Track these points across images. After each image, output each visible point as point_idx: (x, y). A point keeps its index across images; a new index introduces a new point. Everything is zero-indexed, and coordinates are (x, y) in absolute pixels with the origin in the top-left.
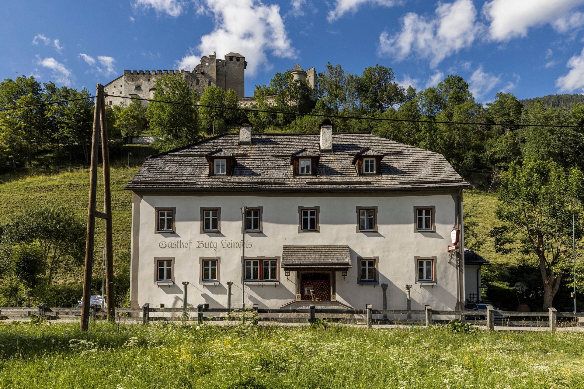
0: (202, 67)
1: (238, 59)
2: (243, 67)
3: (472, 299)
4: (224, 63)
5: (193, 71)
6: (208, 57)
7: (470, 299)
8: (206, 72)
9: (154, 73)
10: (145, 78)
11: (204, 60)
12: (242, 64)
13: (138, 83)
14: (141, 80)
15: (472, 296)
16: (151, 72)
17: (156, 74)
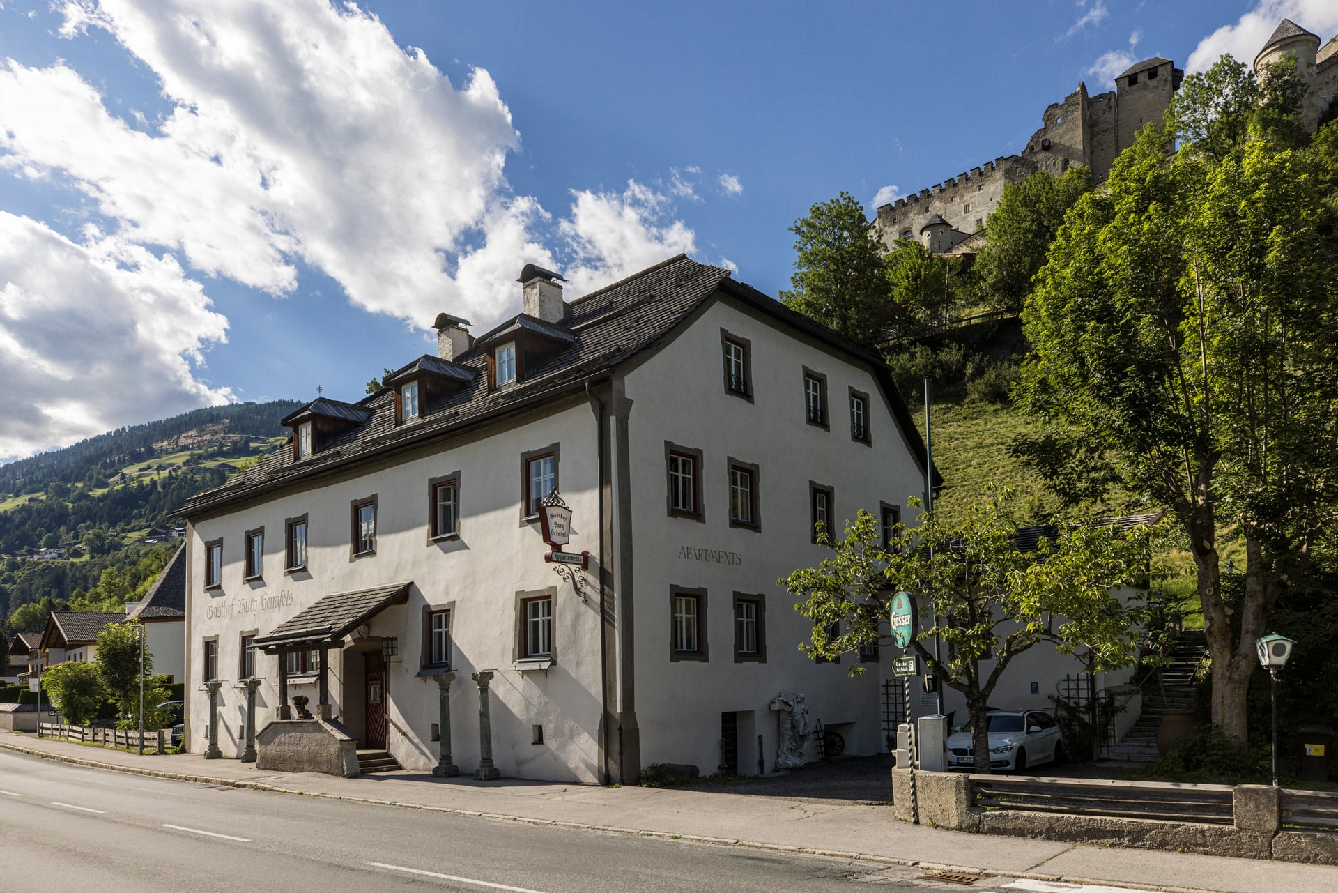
0: (1045, 133)
1: (1152, 73)
2: (1169, 87)
3: (1072, 693)
4: (1113, 100)
5: (1023, 152)
6: (1061, 101)
7: (1065, 693)
8: (1057, 141)
9: (937, 190)
10: (918, 208)
11: (1051, 114)
12: (1166, 81)
13: (905, 224)
14: (911, 215)
15: (1072, 685)
16: (931, 190)
17: (942, 191)
